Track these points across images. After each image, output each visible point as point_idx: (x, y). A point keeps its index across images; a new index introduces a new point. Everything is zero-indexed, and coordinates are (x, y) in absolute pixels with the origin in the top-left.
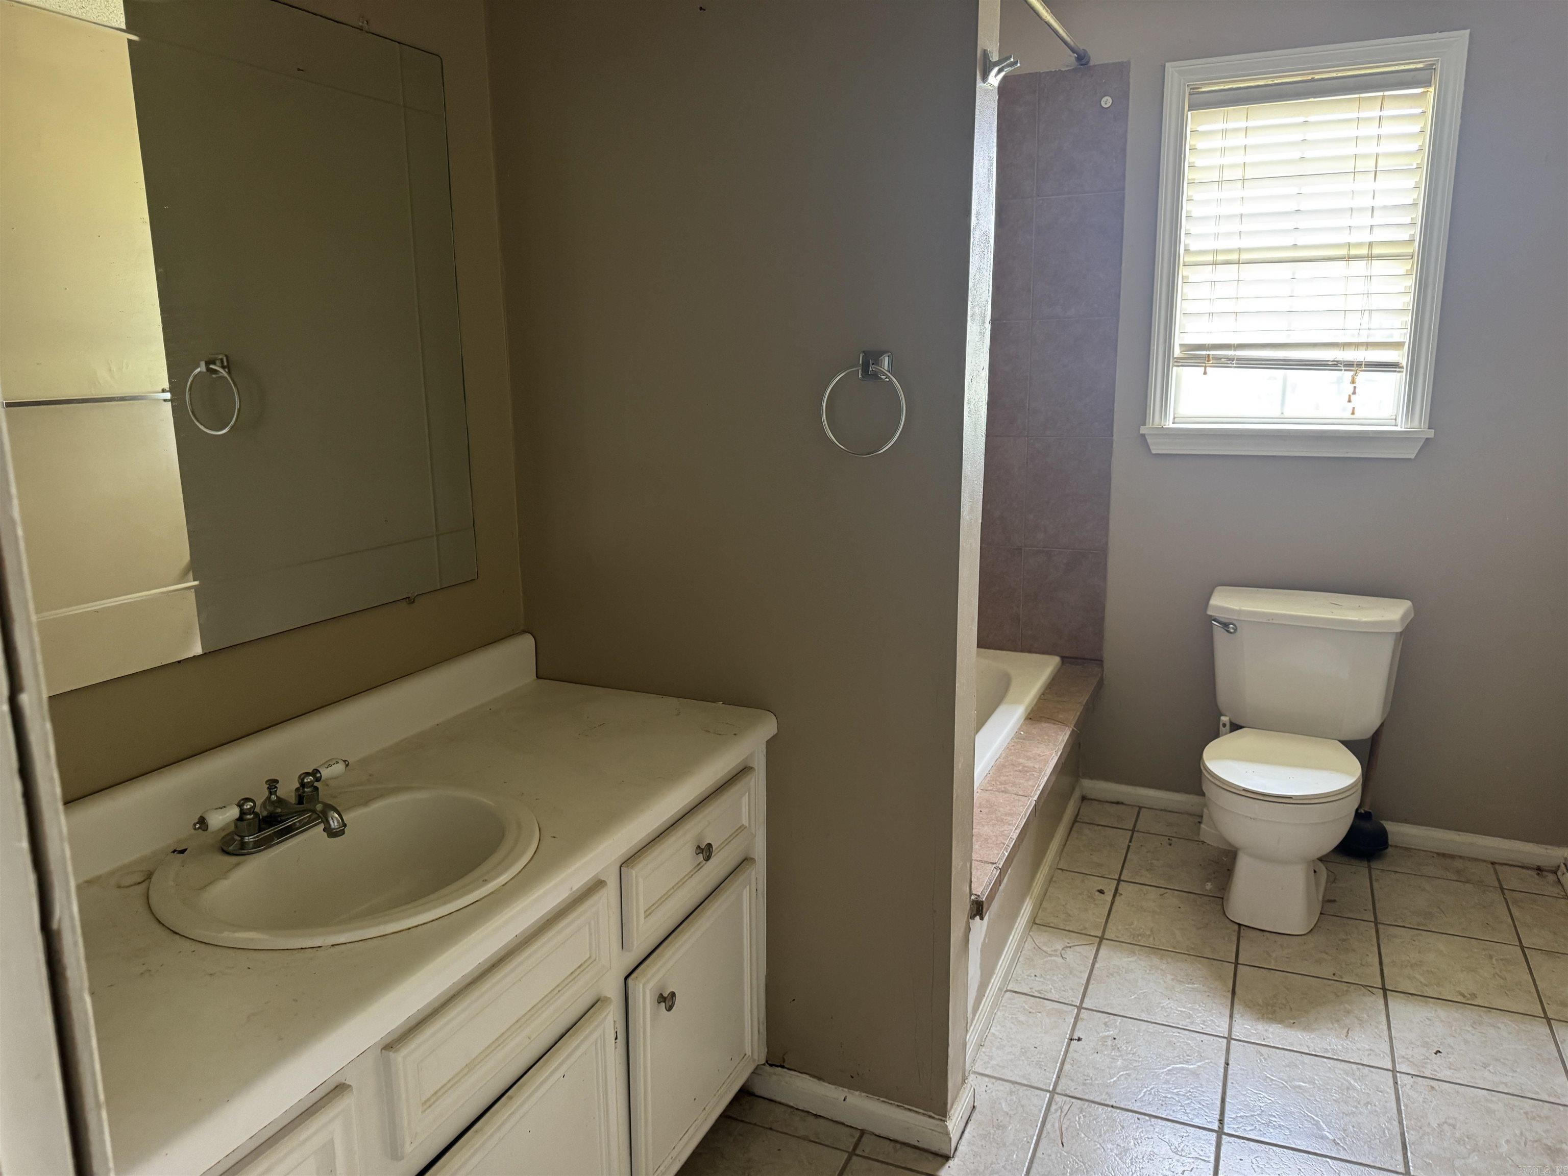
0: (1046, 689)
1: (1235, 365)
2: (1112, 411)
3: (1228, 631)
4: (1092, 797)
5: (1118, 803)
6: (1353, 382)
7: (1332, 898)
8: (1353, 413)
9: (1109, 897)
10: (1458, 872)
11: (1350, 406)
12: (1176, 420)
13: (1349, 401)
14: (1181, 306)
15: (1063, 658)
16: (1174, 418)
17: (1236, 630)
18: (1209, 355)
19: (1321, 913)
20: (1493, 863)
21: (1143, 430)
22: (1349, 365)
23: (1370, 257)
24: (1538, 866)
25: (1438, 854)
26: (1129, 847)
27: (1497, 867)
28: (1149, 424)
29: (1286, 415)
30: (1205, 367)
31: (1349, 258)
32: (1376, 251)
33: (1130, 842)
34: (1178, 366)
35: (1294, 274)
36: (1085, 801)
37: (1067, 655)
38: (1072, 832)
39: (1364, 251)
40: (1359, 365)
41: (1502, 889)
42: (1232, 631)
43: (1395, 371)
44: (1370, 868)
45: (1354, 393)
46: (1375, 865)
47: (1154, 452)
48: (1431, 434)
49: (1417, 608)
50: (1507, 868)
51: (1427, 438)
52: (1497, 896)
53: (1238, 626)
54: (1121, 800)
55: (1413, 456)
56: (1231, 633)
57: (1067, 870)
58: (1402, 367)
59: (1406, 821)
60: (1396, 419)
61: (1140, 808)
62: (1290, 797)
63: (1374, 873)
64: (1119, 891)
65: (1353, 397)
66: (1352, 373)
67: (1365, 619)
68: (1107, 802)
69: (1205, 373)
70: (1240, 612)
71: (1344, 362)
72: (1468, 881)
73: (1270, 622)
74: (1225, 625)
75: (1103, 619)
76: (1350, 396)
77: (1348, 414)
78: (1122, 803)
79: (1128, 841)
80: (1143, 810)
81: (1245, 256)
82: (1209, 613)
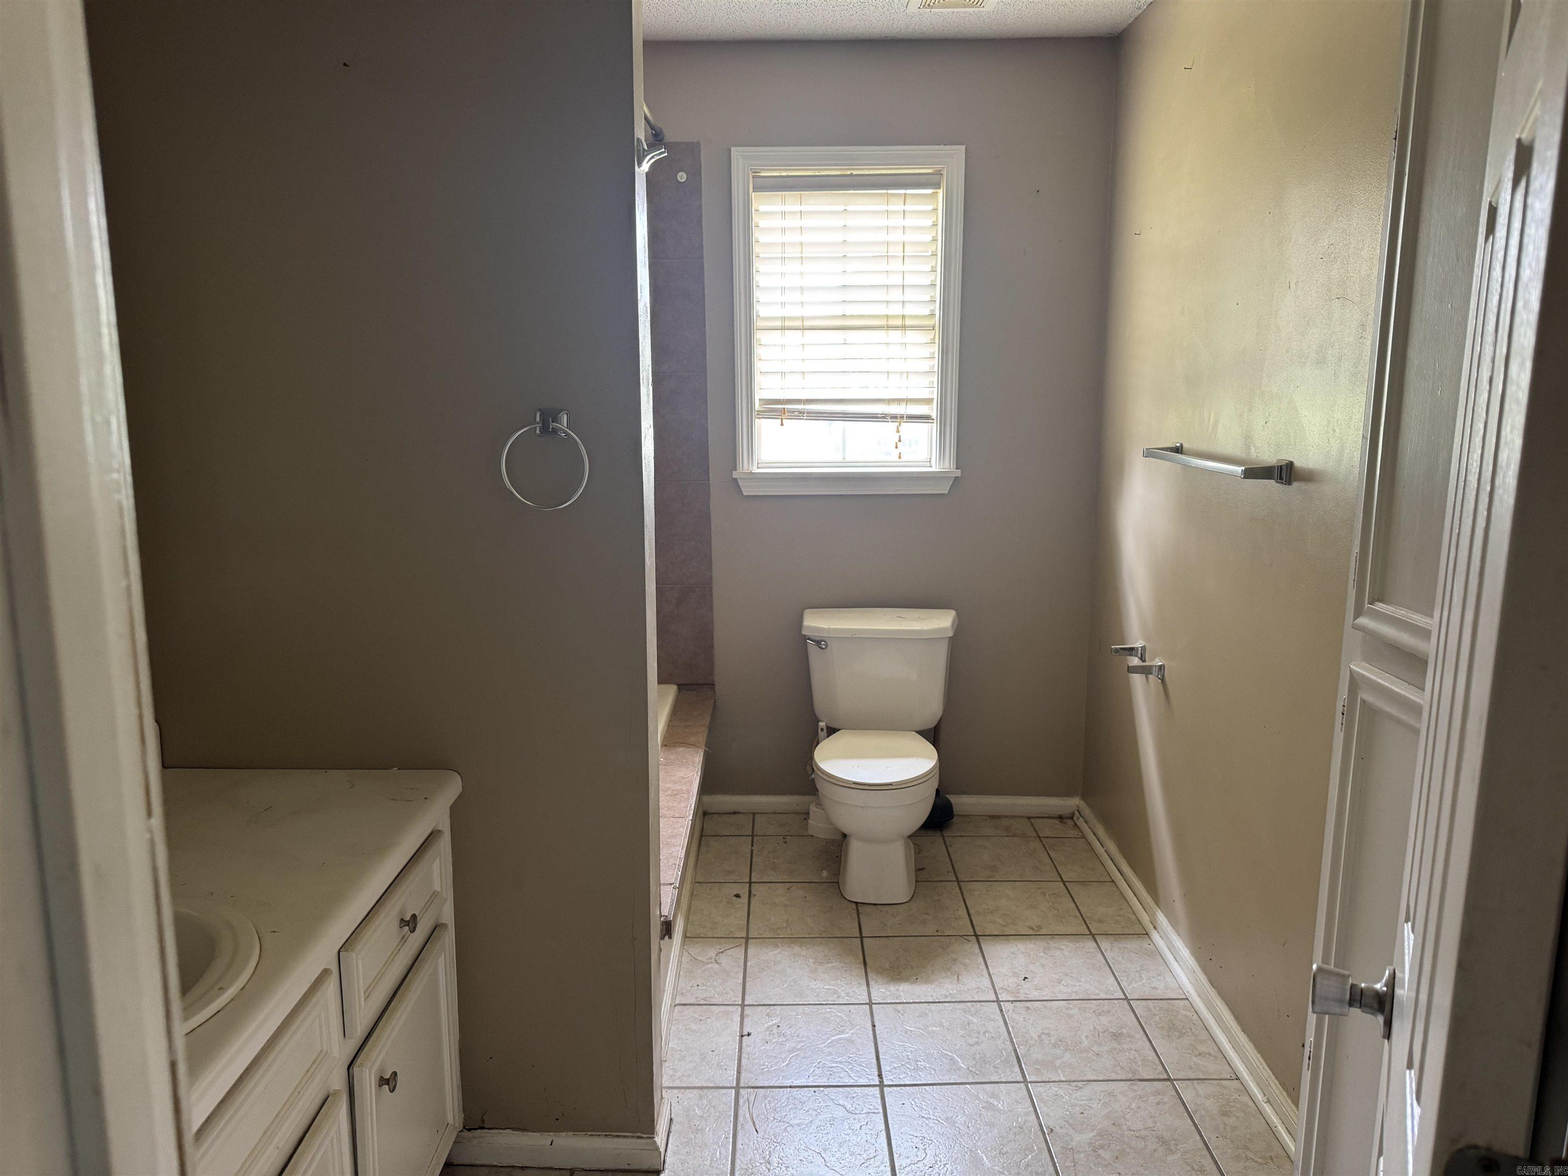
0: (671, 716)
1: (805, 418)
2: (706, 457)
3: (820, 648)
4: (712, 812)
5: (735, 813)
6: (898, 431)
7: (921, 867)
8: (900, 457)
9: (744, 899)
10: (1007, 829)
11: (897, 451)
12: (760, 465)
13: (897, 447)
14: (759, 366)
15: (681, 687)
16: (758, 463)
17: (826, 646)
18: (784, 408)
19: (916, 881)
20: (1029, 818)
21: (735, 475)
22: (894, 417)
23: (904, 327)
24: (1060, 815)
25: (989, 816)
26: (752, 850)
27: (1033, 821)
28: (740, 470)
29: (847, 459)
30: (782, 419)
31: (889, 327)
32: (908, 322)
33: (752, 846)
34: (759, 418)
35: (845, 340)
36: (706, 816)
37: (683, 683)
38: (701, 847)
39: (899, 322)
40: (902, 417)
41: (1039, 837)
42: (824, 647)
43: (928, 422)
44: (943, 836)
45: (900, 441)
46: (946, 833)
47: (745, 494)
48: (958, 473)
49: (961, 616)
50: (1040, 820)
51: (956, 477)
52: (1036, 845)
53: (828, 642)
54: (736, 810)
55: (946, 492)
56: (823, 649)
57: (704, 883)
58: (933, 419)
59: (963, 793)
60: (930, 462)
61: (754, 814)
62: (891, 784)
63: (947, 839)
64: (752, 893)
65: (898, 443)
66: (897, 424)
67: (926, 628)
68: (725, 813)
69: (782, 424)
70: (829, 630)
71: (891, 415)
72: (1015, 835)
73: (854, 636)
74: (818, 643)
75: (712, 646)
76: (896, 443)
77: (896, 458)
78: (739, 813)
79: (750, 846)
80: (757, 816)
81: (808, 323)
82: (804, 633)
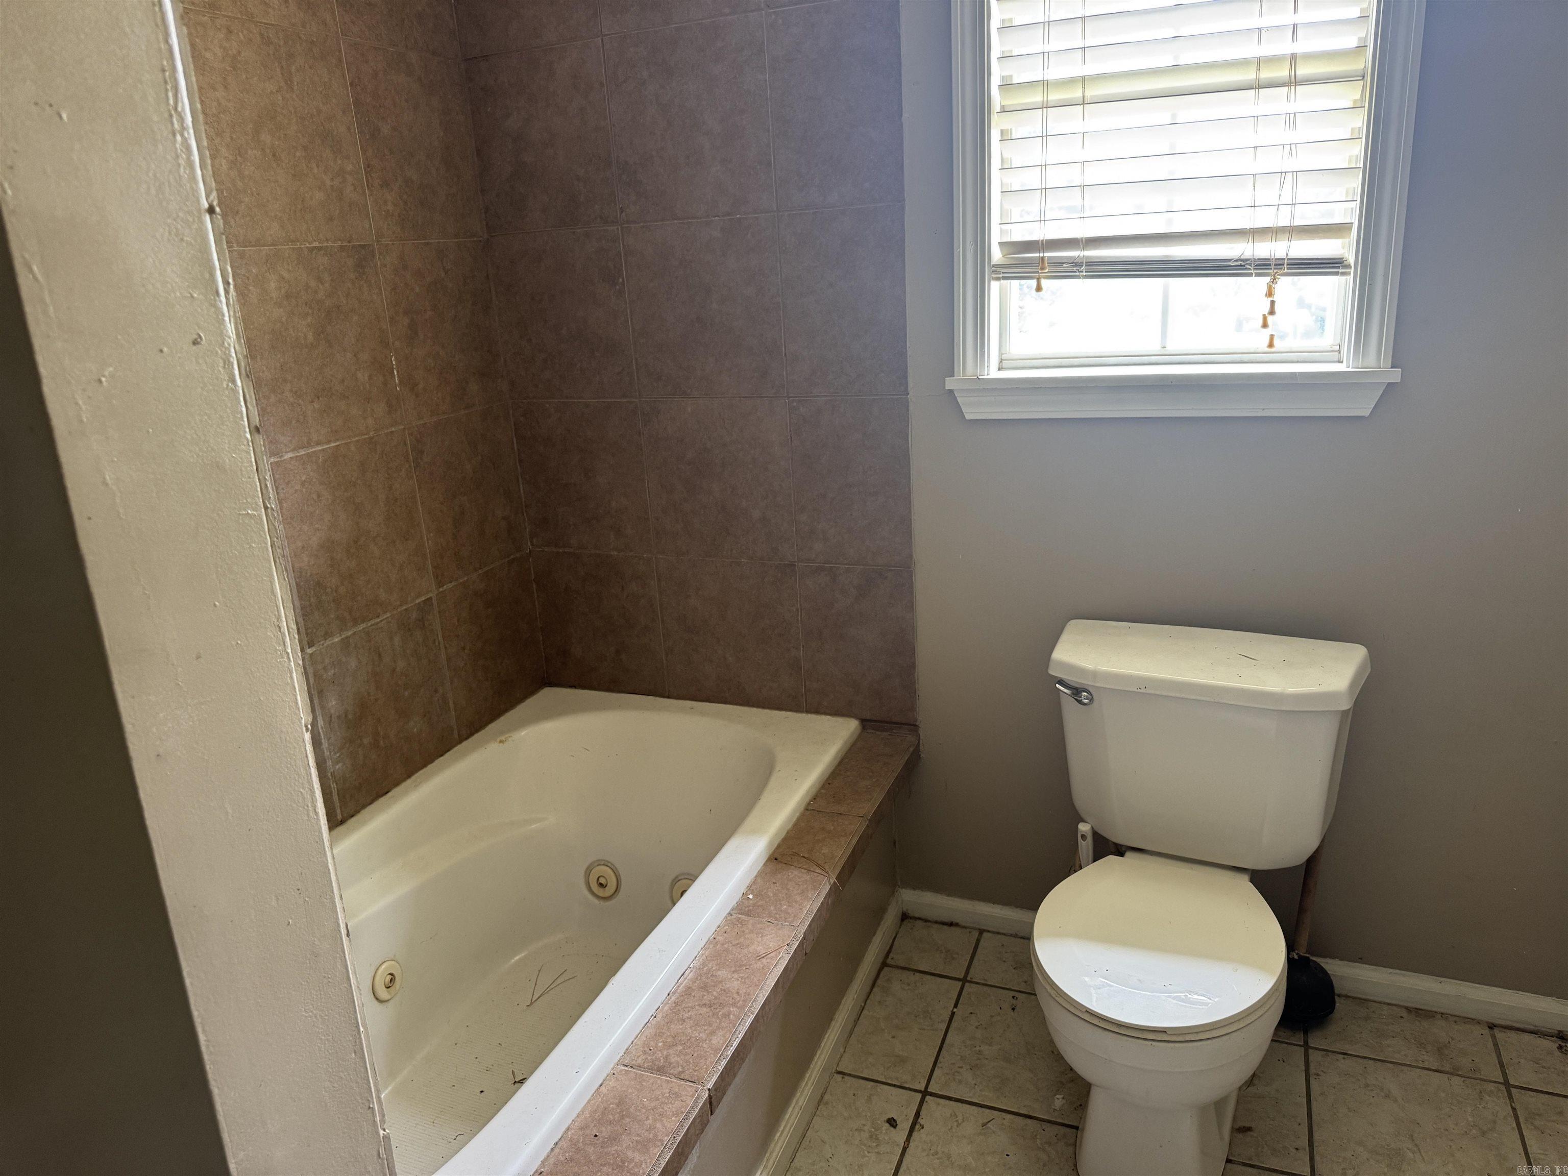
0: (823, 787)
1: (1084, 274)
2: (903, 354)
3: (1080, 702)
4: (917, 915)
5: (951, 924)
6: (1270, 293)
7: (1247, 1125)
8: (1271, 345)
9: (900, 1136)
10: (1441, 1050)
11: (1267, 332)
12: (1005, 364)
13: (1265, 325)
14: (997, 179)
15: (864, 722)
16: (1001, 361)
17: (1091, 700)
18: (1043, 258)
19: (1228, 1161)
20: (1492, 1027)
21: (950, 383)
22: (1263, 266)
23: (1293, 82)
24: (1560, 1032)
25: (1409, 1010)
26: (953, 1014)
27: (1499, 1035)
28: (959, 374)
29: (1171, 347)
30: (1038, 279)
31: (1258, 85)
32: (1303, 70)
33: (956, 1006)
34: (998, 279)
35: (1174, 116)
36: (905, 922)
37: (868, 718)
38: (875, 990)
39: (1283, 72)
40: (1279, 263)
41: (1507, 1084)
42: (1085, 701)
43: (1337, 274)
44: (1306, 1046)
45: (1272, 312)
46: (1317, 1040)
47: (968, 417)
48: (1396, 376)
49: (1374, 657)
50: (1513, 1036)
51: (1388, 383)
52: (1497, 1105)
53: (1094, 697)
54: (955, 920)
55: (1366, 413)
56: (1085, 704)
57: (850, 1075)
58: (1349, 266)
60: (1339, 351)
61: (981, 932)
62: (1163, 1031)
63: (1314, 1056)
64: (920, 1120)
65: (1270, 319)
66: (1268, 279)
67: (1291, 690)
68: (936, 922)
69: (1039, 289)
70: (1095, 674)
71: (1255, 260)
72: (1454, 1072)
73: (1143, 690)
74: (1076, 691)
75: (913, 666)
76: (1265, 318)
77: (1263, 344)
78: (957, 925)
79: (953, 1006)
80: (985, 934)
81: (1093, 92)
82: (1052, 672)
